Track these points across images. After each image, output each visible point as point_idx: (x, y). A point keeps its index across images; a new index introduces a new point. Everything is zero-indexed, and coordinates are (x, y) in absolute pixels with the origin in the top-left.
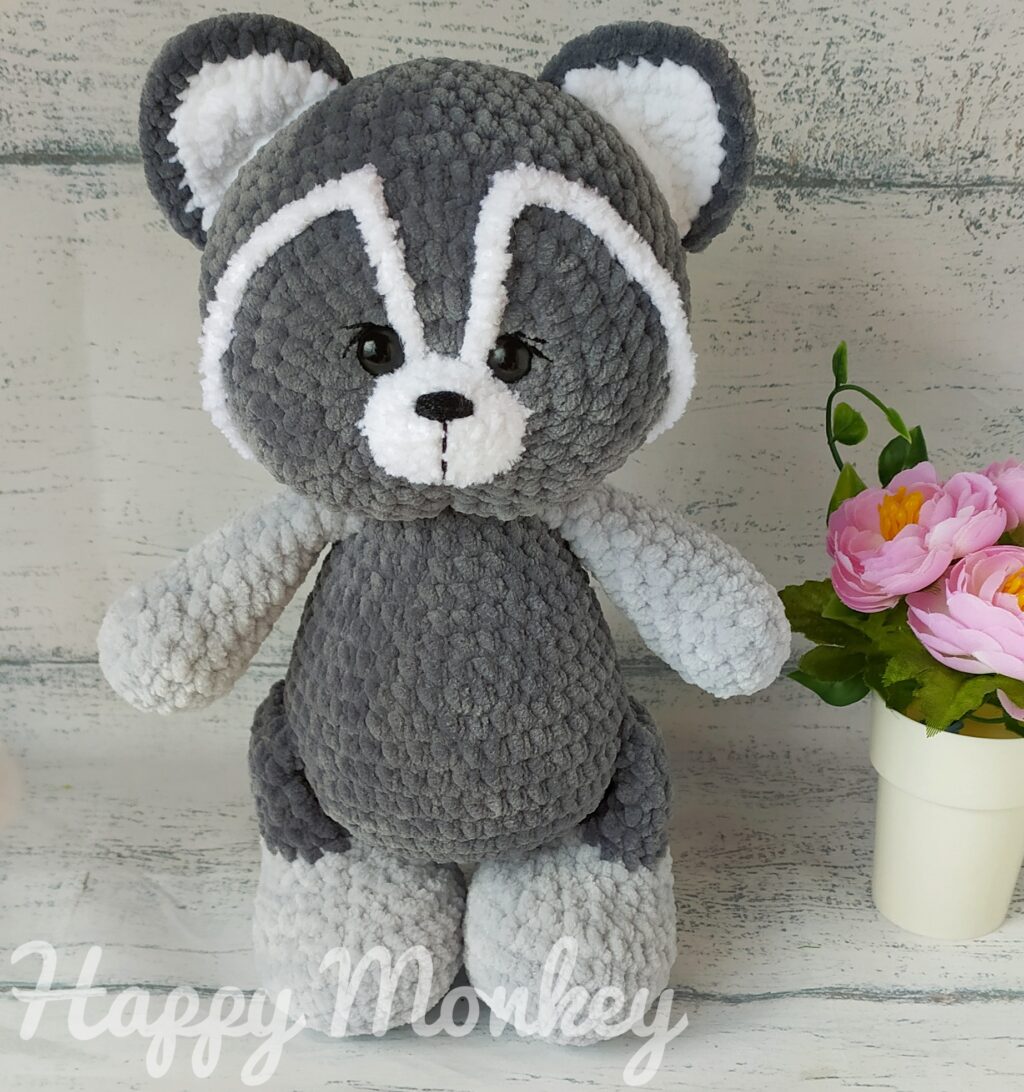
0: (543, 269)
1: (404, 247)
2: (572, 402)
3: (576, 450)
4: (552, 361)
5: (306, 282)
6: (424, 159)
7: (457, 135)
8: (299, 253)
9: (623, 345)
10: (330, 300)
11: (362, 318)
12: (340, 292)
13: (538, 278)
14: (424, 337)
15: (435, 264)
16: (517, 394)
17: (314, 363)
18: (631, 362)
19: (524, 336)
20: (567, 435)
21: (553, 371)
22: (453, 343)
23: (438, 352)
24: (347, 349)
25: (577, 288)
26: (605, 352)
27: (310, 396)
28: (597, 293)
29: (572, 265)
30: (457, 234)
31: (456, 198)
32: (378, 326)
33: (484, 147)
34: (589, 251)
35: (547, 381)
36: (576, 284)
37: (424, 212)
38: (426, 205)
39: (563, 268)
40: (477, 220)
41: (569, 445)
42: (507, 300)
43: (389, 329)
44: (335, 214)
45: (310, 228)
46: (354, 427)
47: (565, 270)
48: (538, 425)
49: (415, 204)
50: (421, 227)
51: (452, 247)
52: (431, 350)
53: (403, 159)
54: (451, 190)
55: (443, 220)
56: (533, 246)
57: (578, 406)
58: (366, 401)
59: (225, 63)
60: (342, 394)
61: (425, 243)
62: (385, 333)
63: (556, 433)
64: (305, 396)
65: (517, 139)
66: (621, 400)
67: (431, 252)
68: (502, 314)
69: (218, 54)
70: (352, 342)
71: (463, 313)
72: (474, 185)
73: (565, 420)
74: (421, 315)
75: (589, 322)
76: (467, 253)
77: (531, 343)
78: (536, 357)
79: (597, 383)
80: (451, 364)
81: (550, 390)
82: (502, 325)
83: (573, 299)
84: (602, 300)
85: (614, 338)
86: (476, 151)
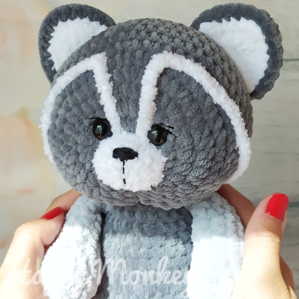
0: (172, 96)
1: (113, 85)
2: (186, 156)
3: (189, 178)
4: (177, 137)
5: (74, 99)
6: (126, 50)
7: (141, 41)
8: (73, 87)
9: (211, 132)
10: (82, 107)
11: (95, 115)
12: (87, 104)
13: (170, 99)
14: (121, 124)
15: (125, 92)
16: (160, 151)
17: (75, 134)
18: (215, 140)
19: (164, 125)
20: (185, 171)
21: (177, 141)
22: (133, 127)
23: (127, 131)
24: (88, 128)
25: (188, 104)
26: (202, 134)
27: (74, 147)
28: (197, 108)
29: (185, 94)
30: (135, 80)
31: (137, 65)
32: (102, 119)
33: (151, 45)
34: (195, 89)
35: (174, 146)
36: (188, 103)
37: (122, 71)
38: (124, 68)
39: (181, 95)
40: (143, 74)
41: (185, 176)
42: (156, 109)
43: (106, 120)
44: (87, 72)
45: (78, 78)
46: (91, 163)
47: (182, 97)
48: (170, 165)
49: (119, 68)
50: (120, 76)
51: (133, 85)
52: (124, 130)
53: (117, 50)
54: (134, 62)
55: (129, 74)
56: (168, 86)
57: (189, 158)
58: (95, 151)
59: (67, 21)
60: (86, 147)
61: (122, 84)
62: (105, 122)
63: (179, 169)
64: (72, 148)
65: (166, 43)
66: (210, 157)
67: (124, 87)
68: (154, 115)
69: (64, 19)
70: (90, 125)
71: (137, 114)
72: (144, 60)
73: (183, 164)
74: (119, 114)
75: (194, 120)
76: (138, 88)
77: (167, 128)
78: (169, 134)
79: (198, 148)
80: (131, 136)
81: (175, 150)
82: (154, 119)
83: (186, 109)
84: (201, 111)
85: (206, 128)
86: (147, 47)
